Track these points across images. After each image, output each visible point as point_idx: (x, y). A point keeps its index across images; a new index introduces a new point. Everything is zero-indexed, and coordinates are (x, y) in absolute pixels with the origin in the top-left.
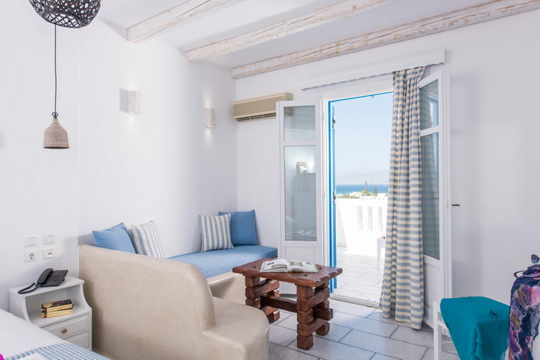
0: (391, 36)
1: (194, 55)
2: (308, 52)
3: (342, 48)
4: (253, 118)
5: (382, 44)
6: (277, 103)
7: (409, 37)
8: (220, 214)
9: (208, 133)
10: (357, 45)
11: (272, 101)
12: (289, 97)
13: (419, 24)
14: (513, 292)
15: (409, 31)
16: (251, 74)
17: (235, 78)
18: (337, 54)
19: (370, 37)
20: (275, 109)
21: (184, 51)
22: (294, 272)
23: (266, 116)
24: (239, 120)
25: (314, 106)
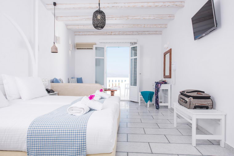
0: (125, 34)
1: (69, 27)
2: (102, 32)
3: (113, 34)
4: (83, 49)
5: (123, 35)
6: (94, 45)
7: (129, 35)
8: (72, 78)
9: (70, 51)
10: (117, 34)
11: (92, 45)
12: (95, 44)
13: (132, 32)
14: (156, 85)
15: (129, 33)
16: (82, 35)
17: (75, 35)
18: (111, 35)
19: (120, 32)
20: (93, 47)
21: (67, 25)
22: (109, 89)
23: (87, 49)
24: (77, 49)
25: (104, 48)
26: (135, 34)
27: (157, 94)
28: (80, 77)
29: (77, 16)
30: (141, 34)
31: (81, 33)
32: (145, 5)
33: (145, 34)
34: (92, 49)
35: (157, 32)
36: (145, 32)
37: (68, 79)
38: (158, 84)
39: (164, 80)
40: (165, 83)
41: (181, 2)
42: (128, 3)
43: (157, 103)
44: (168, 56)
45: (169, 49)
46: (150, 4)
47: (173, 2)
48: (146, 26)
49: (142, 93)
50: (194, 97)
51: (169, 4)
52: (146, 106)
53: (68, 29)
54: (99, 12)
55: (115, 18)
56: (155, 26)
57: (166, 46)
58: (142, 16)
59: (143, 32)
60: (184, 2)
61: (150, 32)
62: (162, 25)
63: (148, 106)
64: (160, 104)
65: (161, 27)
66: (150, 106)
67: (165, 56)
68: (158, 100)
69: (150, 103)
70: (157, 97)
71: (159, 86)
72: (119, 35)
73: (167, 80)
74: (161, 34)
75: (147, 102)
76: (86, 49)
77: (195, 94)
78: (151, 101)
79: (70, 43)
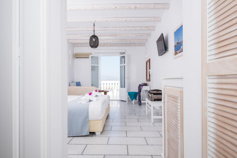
1: (70, 41)
6: (90, 55)
7: (119, 46)
8: (72, 82)
9: (70, 60)
11: (88, 54)
12: (91, 54)
14: (138, 87)
15: (119, 45)
16: (80, 46)
17: (74, 46)
18: (104, 46)
19: (111, 44)
20: (89, 56)
21: (68, 40)
22: (102, 91)
23: (85, 58)
24: (76, 58)
25: (98, 57)
26: (124, 46)
28: (79, 81)
29: (77, 34)
30: (129, 46)
31: (79, 45)
32: (128, 29)
33: (132, 46)
34: (88, 58)
35: (141, 44)
36: (132, 44)
37: (69, 83)
38: (140, 86)
39: (146, 82)
40: (146, 85)
41: (153, 27)
43: (140, 101)
44: (148, 63)
45: (148, 59)
46: (131, 28)
47: (147, 27)
48: (131, 41)
49: (129, 93)
50: (154, 94)
51: (144, 28)
52: (132, 104)
53: (69, 43)
54: (94, 36)
55: (106, 36)
56: (138, 41)
57: (147, 56)
58: (127, 34)
59: (130, 44)
60: (155, 27)
61: (135, 44)
62: (144, 39)
63: (133, 104)
64: (142, 102)
65: (143, 41)
66: (135, 103)
67: (147, 63)
68: (140, 98)
69: (135, 101)
70: (140, 96)
71: (141, 88)
72: (110, 46)
73: (148, 82)
74: (144, 45)
75: (132, 100)
76: (83, 58)
77: (155, 92)
78: (136, 99)
79: (70, 54)
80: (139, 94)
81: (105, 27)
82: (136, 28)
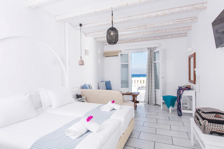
0: (148, 39)
2: (126, 41)
3: (136, 41)
4: (110, 56)
5: (145, 41)
6: (119, 53)
7: (151, 40)
8: (102, 82)
9: (99, 60)
10: (139, 40)
11: (117, 52)
12: (121, 51)
13: (154, 38)
14: (177, 92)
15: (152, 39)
17: (104, 45)
18: (134, 42)
19: (143, 39)
20: (118, 54)
22: (131, 93)
23: (114, 56)
24: (106, 56)
25: (128, 54)
26: (158, 39)
27: (179, 100)
28: (109, 80)
29: (101, 31)
30: (164, 38)
32: (160, 13)
33: (168, 38)
34: (118, 56)
35: (181, 35)
36: (168, 36)
37: (98, 83)
38: (181, 90)
39: (188, 84)
40: (188, 88)
41: (203, 3)
42: (142, 14)
43: (179, 110)
44: (192, 59)
45: (193, 53)
46: (165, 12)
47: (192, 5)
48: (167, 31)
49: (163, 97)
50: (210, 121)
51: (187, 8)
52: (168, 111)
53: (96, 41)
55: (133, 29)
56: (177, 30)
57: (190, 49)
58: (160, 23)
59: (166, 36)
60: (207, 3)
61: (173, 36)
62: (186, 27)
63: (170, 111)
64: (183, 111)
65: (184, 30)
66: (172, 111)
67: (190, 59)
68: (180, 107)
69: (173, 108)
70: (179, 104)
71: (181, 92)
72: (142, 41)
73: (192, 85)
74: (186, 36)
75: (168, 107)
76: (113, 56)
77: (212, 117)
78: (173, 106)
79: (99, 53)
80: (178, 101)
81: (129, 16)
82: (172, 11)
